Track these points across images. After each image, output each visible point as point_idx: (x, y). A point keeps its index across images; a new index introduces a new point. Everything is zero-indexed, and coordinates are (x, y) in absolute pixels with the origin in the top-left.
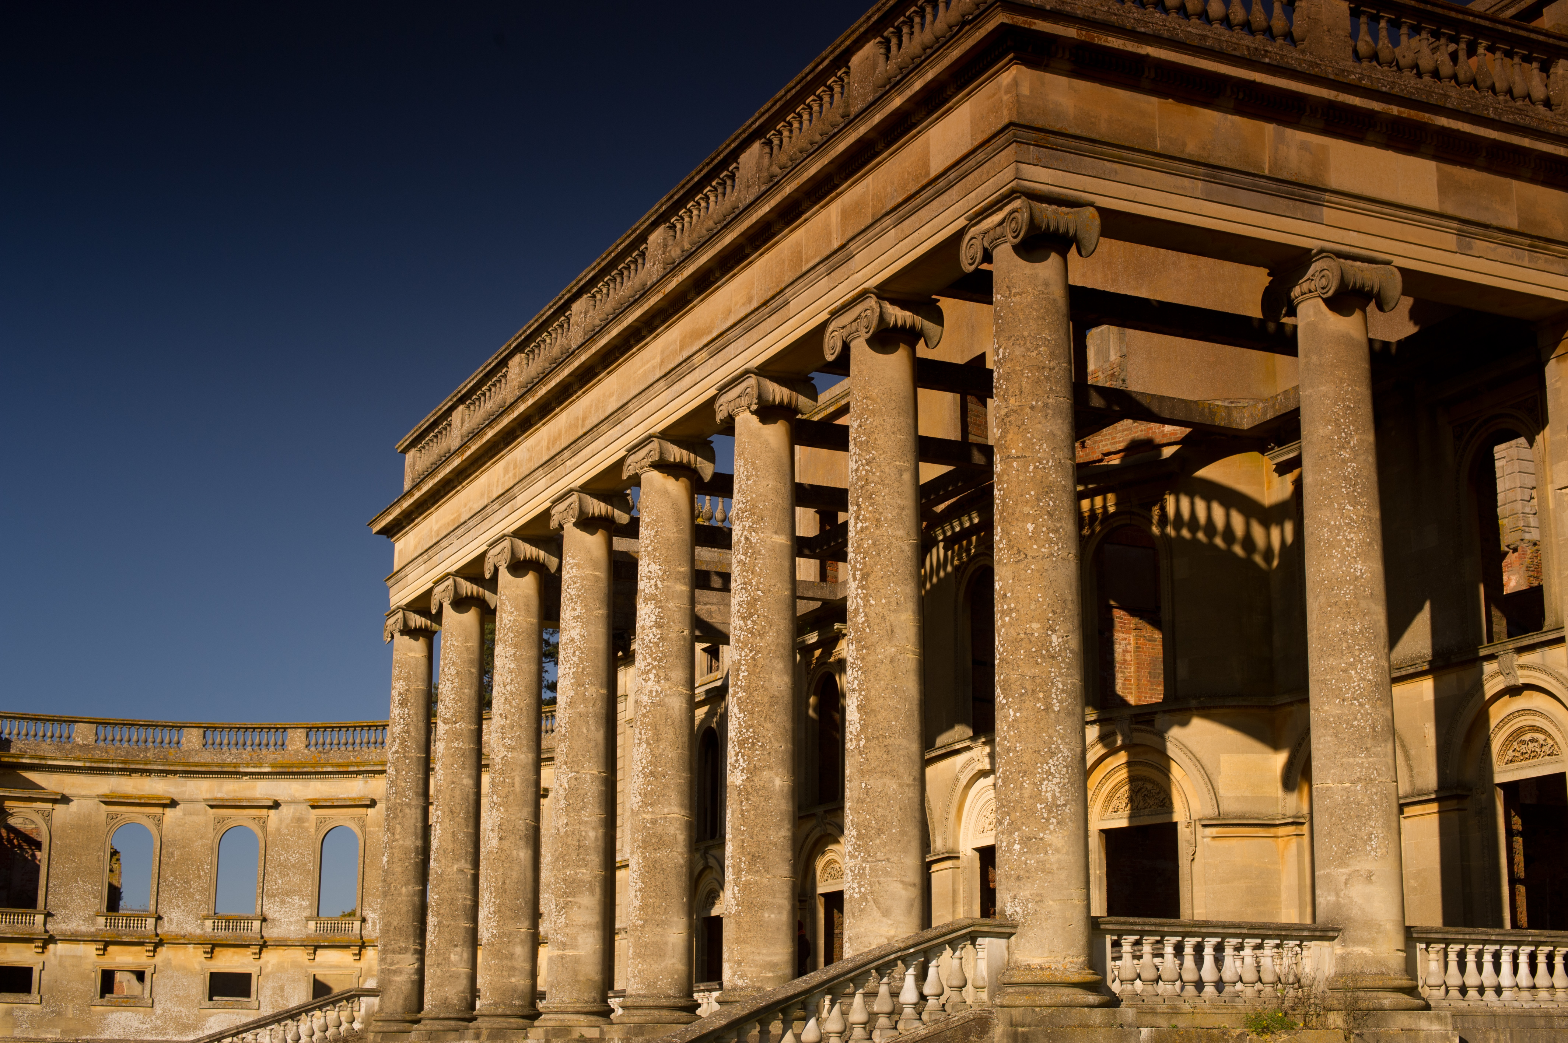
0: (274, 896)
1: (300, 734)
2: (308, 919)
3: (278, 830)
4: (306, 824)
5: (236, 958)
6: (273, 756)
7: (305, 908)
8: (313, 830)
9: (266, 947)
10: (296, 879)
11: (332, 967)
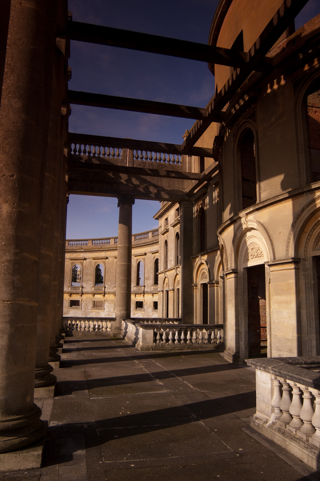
0: (85, 281)
1: (91, 241)
2: (92, 287)
3: (86, 265)
4: (92, 264)
5: (76, 296)
6: (85, 247)
7: (92, 284)
8: (93, 265)
9: (84, 294)
10: (90, 277)
11: (98, 299)
